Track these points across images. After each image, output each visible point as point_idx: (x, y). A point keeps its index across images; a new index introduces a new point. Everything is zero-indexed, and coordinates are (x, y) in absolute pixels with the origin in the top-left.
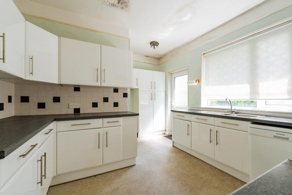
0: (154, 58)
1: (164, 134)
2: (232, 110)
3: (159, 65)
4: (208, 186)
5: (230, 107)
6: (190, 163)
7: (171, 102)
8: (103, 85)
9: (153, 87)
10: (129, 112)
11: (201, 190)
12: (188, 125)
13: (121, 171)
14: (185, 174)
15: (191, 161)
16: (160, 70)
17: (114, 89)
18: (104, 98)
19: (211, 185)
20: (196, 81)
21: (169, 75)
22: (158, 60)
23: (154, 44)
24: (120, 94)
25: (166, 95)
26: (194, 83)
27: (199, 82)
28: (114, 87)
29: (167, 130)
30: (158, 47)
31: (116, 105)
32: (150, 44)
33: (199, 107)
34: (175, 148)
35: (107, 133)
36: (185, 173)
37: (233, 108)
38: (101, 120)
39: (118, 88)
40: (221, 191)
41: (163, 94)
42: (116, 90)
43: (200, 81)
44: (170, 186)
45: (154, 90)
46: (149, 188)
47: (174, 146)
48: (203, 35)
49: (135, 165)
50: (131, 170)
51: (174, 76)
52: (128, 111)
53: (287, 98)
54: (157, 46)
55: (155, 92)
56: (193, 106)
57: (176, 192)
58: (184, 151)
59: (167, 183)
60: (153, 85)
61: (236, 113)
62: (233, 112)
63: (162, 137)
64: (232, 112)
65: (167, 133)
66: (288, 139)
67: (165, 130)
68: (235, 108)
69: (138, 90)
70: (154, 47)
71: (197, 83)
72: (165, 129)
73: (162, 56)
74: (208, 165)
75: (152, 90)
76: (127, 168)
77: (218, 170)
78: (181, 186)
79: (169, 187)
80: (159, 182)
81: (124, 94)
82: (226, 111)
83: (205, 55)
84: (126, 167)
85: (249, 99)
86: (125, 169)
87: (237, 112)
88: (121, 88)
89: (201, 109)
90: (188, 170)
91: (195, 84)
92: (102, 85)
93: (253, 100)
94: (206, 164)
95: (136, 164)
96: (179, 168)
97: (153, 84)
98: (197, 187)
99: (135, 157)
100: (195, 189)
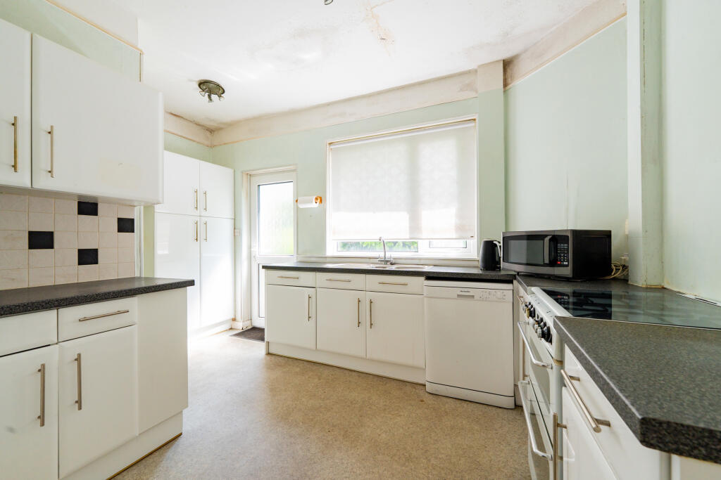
0: (198, 125)
1: (231, 329)
2: (387, 259)
3: (212, 146)
4: (369, 412)
5: (382, 255)
6: (319, 379)
7: (250, 247)
8: (43, 183)
9: (201, 205)
10: (140, 278)
11: (362, 426)
12: (310, 297)
13: (135, 471)
14: (321, 406)
15: (319, 374)
16: (215, 161)
17: (79, 203)
18: (31, 233)
19: (374, 408)
20: (317, 199)
21: (245, 177)
22: (208, 133)
23: (210, 88)
24: (107, 220)
25: (236, 228)
26: (312, 202)
27: (321, 201)
28: (80, 196)
29: (239, 317)
30: (222, 99)
31: (88, 257)
32: (200, 85)
33: (324, 256)
34: (273, 358)
35: (78, 359)
36: (320, 403)
37: (388, 255)
38: (52, 314)
39: (95, 198)
40: (392, 413)
41: (228, 225)
42: (88, 207)
43: (323, 201)
44: (301, 446)
45: (204, 213)
46: (252, 475)
47: (269, 354)
48: (329, 104)
49: (181, 434)
50: (170, 453)
51: (255, 181)
52: (137, 275)
53: (454, 237)
54: (220, 96)
55: (206, 219)
56: (309, 255)
57: (319, 452)
58: (296, 359)
59: (291, 443)
60: (199, 200)
61: (392, 264)
62: (388, 261)
63: (227, 337)
64: (386, 262)
65: (240, 326)
66: (473, 296)
67: (234, 320)
68: (391, 255)
69: (154, 212)
70: (209, 96)
71: (318, 203)
72: (233, 317)
73: (222, 126)
74: (354, 373)
75: (197, 213)
76: (157, 454)
77: (371, 376)
78: (324, 436)
79: (301, 448)
80: (272, 450)
81: (120, 220)
82: (377, 261)
83: (332, 147)
84: (151, 454)
85: (408, 237)
86: (150, 460)
87: (394, 262)
88: (110, 201)
89: (328, 260)
90: (323, 397)
91: (315, 205)
92: (36, 186)
93: (416, 241)
94: (350, 373)
95: (184, 431)
96: (303, 399)
97: (201, 196)
98: (354, 423)
99: (182, 412)
100: (351, 428)
